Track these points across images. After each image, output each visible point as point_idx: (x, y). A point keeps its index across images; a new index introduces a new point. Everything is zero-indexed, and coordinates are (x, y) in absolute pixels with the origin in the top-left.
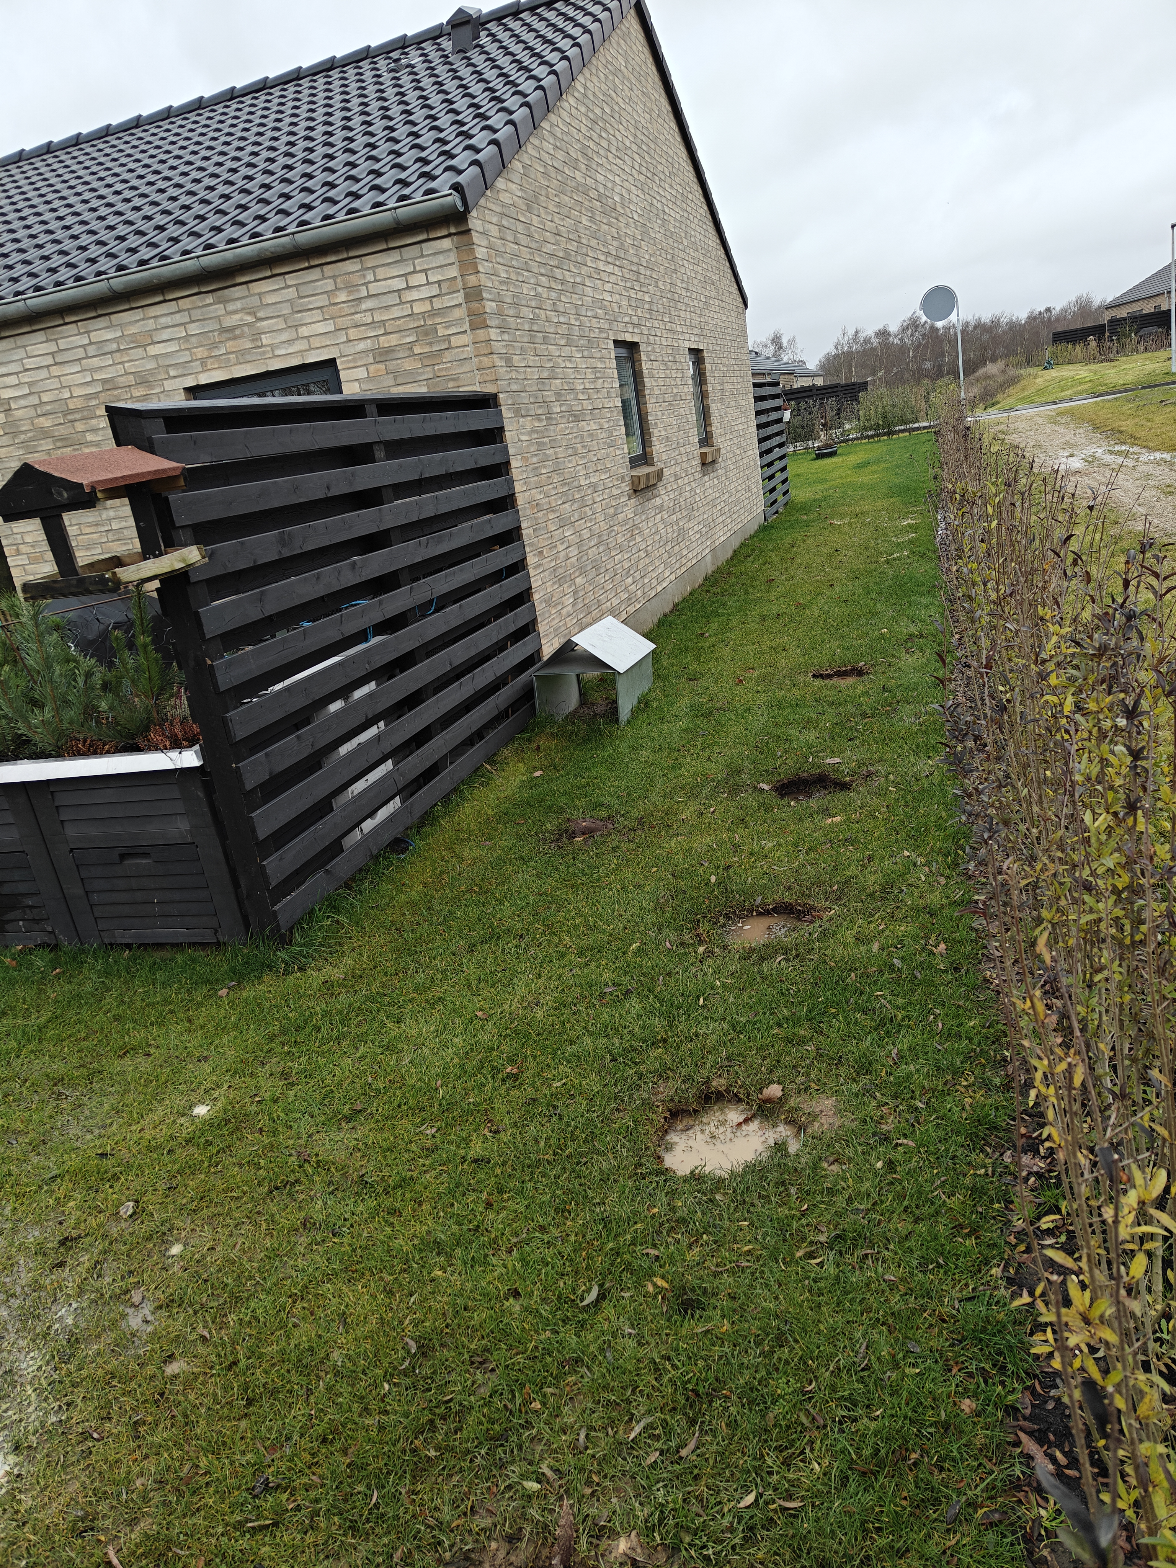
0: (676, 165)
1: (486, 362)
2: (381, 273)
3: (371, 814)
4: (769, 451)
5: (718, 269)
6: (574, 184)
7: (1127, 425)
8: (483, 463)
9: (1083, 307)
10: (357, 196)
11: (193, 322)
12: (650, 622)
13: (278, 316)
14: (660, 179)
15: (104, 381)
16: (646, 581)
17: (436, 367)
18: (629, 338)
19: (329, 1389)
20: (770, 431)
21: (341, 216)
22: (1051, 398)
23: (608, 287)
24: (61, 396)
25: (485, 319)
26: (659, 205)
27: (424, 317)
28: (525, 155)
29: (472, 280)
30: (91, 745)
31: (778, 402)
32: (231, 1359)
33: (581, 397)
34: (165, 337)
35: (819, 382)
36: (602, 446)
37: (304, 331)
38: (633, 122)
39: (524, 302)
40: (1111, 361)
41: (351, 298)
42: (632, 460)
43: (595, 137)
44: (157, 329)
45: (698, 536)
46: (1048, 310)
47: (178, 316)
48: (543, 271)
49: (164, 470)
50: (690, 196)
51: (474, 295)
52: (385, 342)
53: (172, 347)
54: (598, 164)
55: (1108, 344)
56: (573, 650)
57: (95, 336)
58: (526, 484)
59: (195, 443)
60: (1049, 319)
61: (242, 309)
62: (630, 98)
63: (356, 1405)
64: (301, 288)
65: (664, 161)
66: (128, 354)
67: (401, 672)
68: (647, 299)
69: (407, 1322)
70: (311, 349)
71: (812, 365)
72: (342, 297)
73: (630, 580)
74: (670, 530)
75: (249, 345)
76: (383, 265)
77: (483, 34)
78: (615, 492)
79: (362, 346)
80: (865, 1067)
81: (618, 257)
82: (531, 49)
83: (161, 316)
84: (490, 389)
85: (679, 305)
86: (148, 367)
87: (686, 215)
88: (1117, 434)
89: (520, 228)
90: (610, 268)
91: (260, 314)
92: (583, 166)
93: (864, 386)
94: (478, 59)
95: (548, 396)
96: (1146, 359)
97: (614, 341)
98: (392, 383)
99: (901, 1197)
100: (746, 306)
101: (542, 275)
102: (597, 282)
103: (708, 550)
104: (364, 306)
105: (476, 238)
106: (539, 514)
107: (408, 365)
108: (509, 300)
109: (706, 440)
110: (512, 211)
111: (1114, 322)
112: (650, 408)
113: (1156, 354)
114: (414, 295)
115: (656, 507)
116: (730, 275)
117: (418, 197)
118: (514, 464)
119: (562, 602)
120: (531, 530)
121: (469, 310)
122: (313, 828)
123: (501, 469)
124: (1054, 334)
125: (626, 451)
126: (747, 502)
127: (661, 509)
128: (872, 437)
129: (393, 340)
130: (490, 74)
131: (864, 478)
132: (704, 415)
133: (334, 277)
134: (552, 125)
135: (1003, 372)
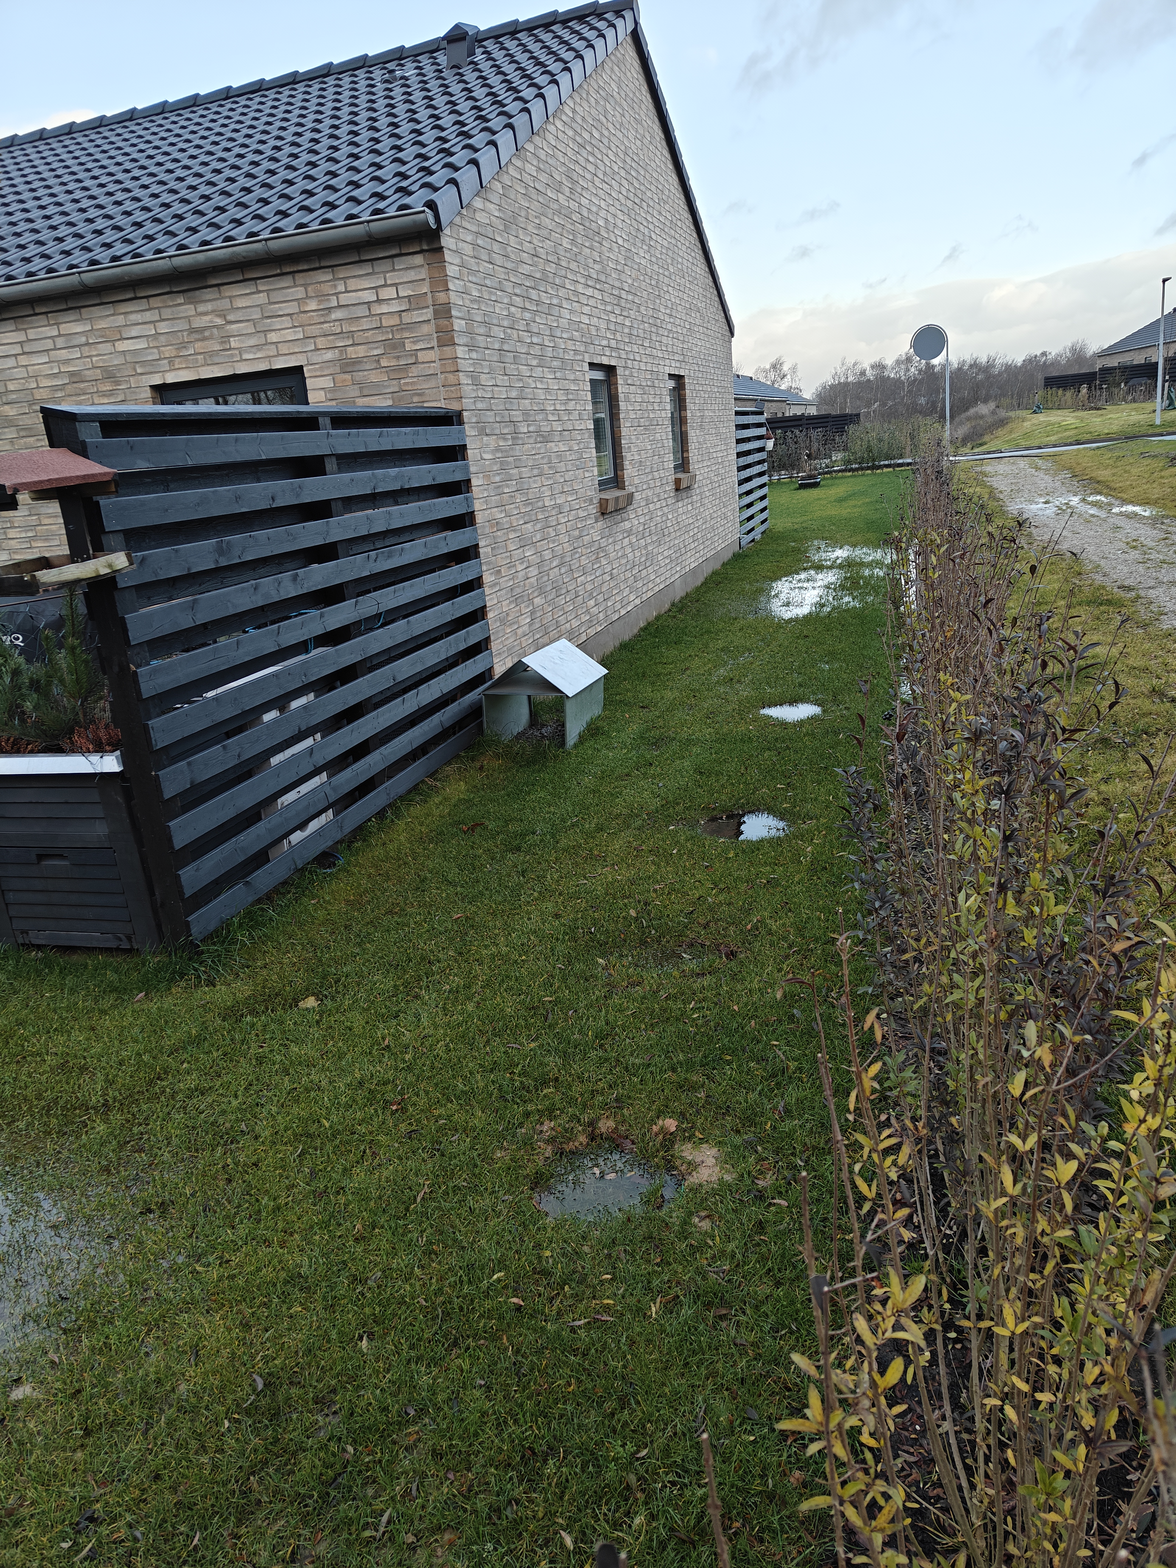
0: (667, 192)
1: (451, 378)
2: (353, 284)
3: (302, 826)
4: (748, 479)
5: (705, 296)
6: (556, 206)
7: (1104, 474)
8: (441, 480)
9: (1078, 355)
10: (333, 206)
11: (164, 320)
12: (610, 646)
13: (248, 321)
14: (648, 205)
15: (72, 374)
16: (609, 604)
17: (403, 381)
18: (605, 361)
19: (170, 1423)
20: (750, 459)
21: (314, 226)
22: (1036, 443)
23: (586, 310)
24: (27, 386)
25: (453, 337)
26: (646, 231)
27: (392, 331)
28: (505, 176)
29: (442, 297)
30: (14, 744)
31: (762, 431)
32: (77, 1385)
33: (551, 418)
34: (134, 333)
35: (813, 411)
36: (570, 467)
37: (273, 337)
38: (623, 148)
39: (495, 321)
40: (1098, 409)
41: (321, 307)
42: (601, 483)
43: (582, 161)
44: (126, 325)
45: (667, 561)
46: (1044, 354)
47: (148, 314)
48: (518, 291)
49: (93, 475)
50: (679, 223)
51: (443, 312)
52: (354, 353)
53: (141, 344)
54: (583, 188)
55: (1098, 392)
56: (525, 670)
57: (65, 328)
58: (486, 502)
59: (132, 448)
60: (1045, 363)
61: (213, 311)
62: (622, 124)
63: (193, 1442)
64: (272, 294)
65: (653, 188)
66: (96, 349)
67: (342, 685)
68: (628, 323)
69: (259, 1358)
70: (279, 355)
71: (808, 394)
72: (313, 305)
73: (592, 603)
74: (638, 554)
75: (217, 347)
76: (354, 277)
77: (479, 51)
78: (582, 514)
79: (329, 355)
80: (750, 1119)
81: (598, 280)
82: (523, 70)
83: (131, 312)
84: (455, 406)
85: (661, 331)
86: (116, 363)
87: (673, 241)
88: (1094, 484)
89: (496, 247)
90: (589, 292)
91: (230, 318)
92: (567, 189)
93: (854, 418)
94: (471, 76)
95: (516, 416)
96: (1132, 409)
97: (590, 364)
98: (357, 393)
99: (763, 1259)
100: (732, 334)
101: (516, 295)
102: (575, 304)
103: (677, 576)
104: (333, 316)
105: (448, 256)
106: (499, 533)
107: (375, 377)
108: (479, 319)
109: (683, 465)
110: (489, 232)
111: (1105, 371)
112: (624, 431)
113: (1143, 405)
114: (384, 309)
115: (624, 531)
116: (717, 304)
117: (392, 212)
118: (474, 482)
119: (518, 622)
120: (489, 549)
121: (437, 326)
122: (234, 839)
123: (460, 487)
124: (1046, 379)
125: (596, 473)
126: (721, 529)
127: (629, 533)
128: (857, 470)
129: (361, 351)
130: (480, 93)
131: (844, 511)
132: (682, 441)
133: (305, 286)
134: (536, 147)
135: (993, 413)
